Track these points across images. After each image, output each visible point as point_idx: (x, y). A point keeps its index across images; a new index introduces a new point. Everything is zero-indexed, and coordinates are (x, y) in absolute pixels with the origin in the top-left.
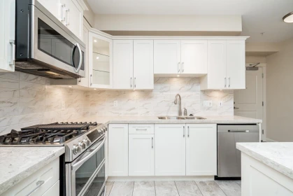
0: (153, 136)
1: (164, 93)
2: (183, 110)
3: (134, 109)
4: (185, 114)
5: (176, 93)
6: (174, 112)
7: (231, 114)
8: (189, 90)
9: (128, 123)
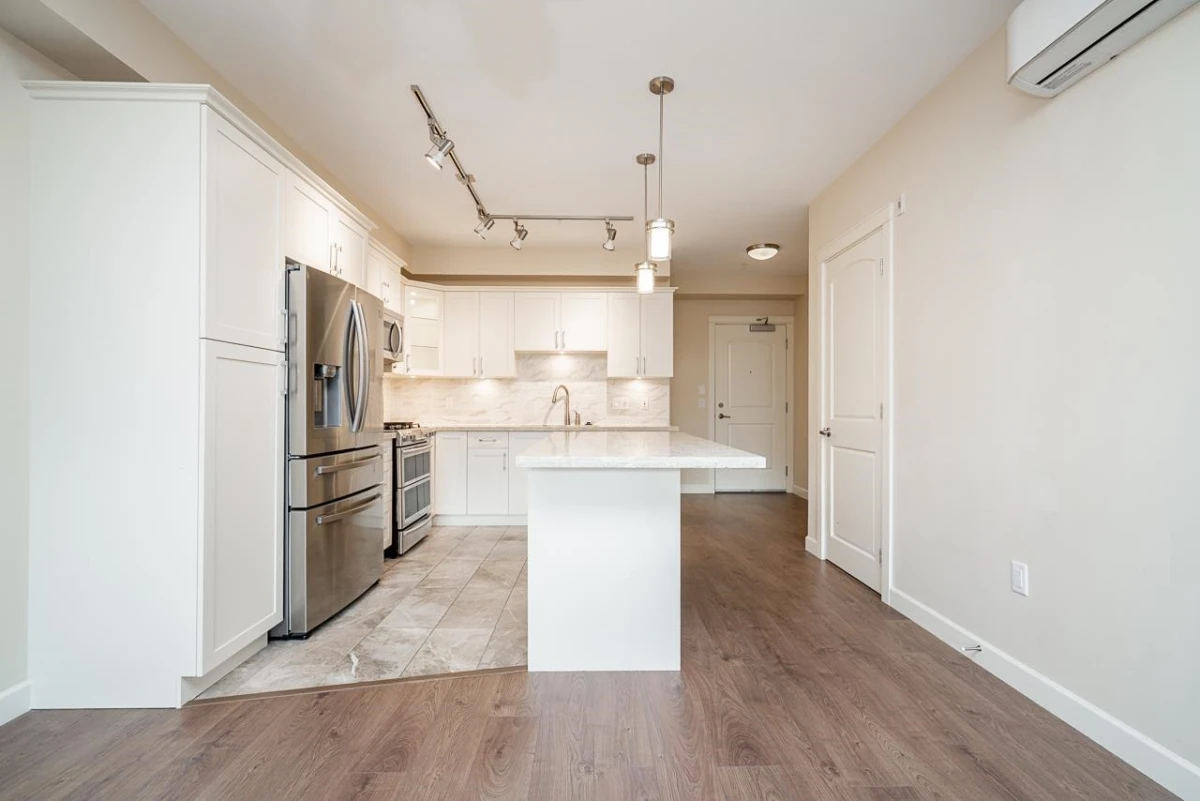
0: (505, 451)
1: (540, 383)
2: (573, 417)
3: (483, 412)
4: (578, 421)
5: (558, 384)
6: (557, 420)
7: (665, 423)
8: (586, 378)
9: (467, 431)
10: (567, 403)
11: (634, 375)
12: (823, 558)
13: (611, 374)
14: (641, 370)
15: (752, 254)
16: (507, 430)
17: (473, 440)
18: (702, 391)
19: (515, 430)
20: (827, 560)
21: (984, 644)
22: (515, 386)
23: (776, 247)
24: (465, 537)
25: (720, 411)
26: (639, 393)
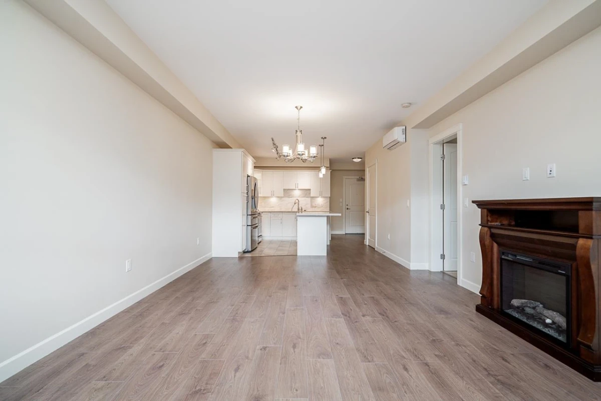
0: (281, 218)
1: (291, 198)
2: (300, 209)
3: (273, 207)
4: (302, 209)
5: (295, 199)
6: (295, 209)
7: (329, 210)
8: (304, 197)
9: (270, 212)
10: (298, 204)
11: (318, 196)
12: (367, 244)
13: (312, 196)
14: (321, 195)
15: (354, 160)
16: (282, 212)
17: (272, 215)
18: (341, 200)
19: (284, 212)
20: (369, 245)
21: (386, 251)
22: (283, 199)
23: (361, 158)
24: (271, 242)
25: (347, 207)
26: (320, 201)
